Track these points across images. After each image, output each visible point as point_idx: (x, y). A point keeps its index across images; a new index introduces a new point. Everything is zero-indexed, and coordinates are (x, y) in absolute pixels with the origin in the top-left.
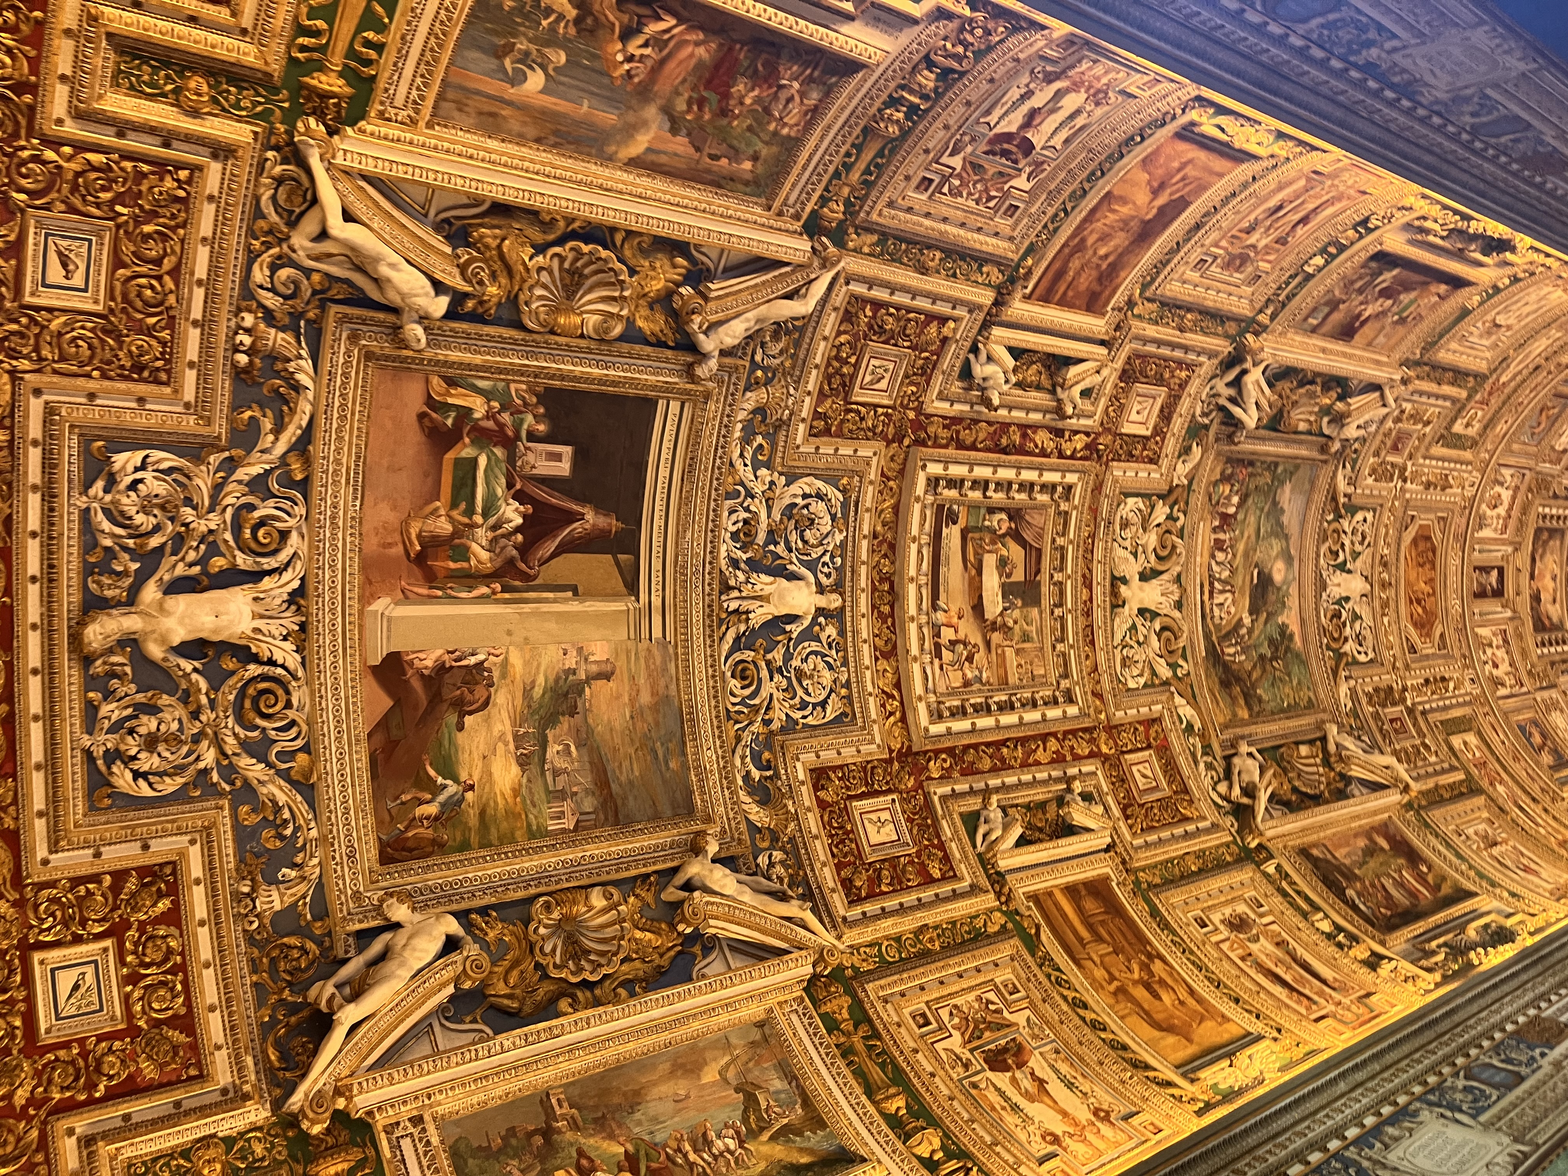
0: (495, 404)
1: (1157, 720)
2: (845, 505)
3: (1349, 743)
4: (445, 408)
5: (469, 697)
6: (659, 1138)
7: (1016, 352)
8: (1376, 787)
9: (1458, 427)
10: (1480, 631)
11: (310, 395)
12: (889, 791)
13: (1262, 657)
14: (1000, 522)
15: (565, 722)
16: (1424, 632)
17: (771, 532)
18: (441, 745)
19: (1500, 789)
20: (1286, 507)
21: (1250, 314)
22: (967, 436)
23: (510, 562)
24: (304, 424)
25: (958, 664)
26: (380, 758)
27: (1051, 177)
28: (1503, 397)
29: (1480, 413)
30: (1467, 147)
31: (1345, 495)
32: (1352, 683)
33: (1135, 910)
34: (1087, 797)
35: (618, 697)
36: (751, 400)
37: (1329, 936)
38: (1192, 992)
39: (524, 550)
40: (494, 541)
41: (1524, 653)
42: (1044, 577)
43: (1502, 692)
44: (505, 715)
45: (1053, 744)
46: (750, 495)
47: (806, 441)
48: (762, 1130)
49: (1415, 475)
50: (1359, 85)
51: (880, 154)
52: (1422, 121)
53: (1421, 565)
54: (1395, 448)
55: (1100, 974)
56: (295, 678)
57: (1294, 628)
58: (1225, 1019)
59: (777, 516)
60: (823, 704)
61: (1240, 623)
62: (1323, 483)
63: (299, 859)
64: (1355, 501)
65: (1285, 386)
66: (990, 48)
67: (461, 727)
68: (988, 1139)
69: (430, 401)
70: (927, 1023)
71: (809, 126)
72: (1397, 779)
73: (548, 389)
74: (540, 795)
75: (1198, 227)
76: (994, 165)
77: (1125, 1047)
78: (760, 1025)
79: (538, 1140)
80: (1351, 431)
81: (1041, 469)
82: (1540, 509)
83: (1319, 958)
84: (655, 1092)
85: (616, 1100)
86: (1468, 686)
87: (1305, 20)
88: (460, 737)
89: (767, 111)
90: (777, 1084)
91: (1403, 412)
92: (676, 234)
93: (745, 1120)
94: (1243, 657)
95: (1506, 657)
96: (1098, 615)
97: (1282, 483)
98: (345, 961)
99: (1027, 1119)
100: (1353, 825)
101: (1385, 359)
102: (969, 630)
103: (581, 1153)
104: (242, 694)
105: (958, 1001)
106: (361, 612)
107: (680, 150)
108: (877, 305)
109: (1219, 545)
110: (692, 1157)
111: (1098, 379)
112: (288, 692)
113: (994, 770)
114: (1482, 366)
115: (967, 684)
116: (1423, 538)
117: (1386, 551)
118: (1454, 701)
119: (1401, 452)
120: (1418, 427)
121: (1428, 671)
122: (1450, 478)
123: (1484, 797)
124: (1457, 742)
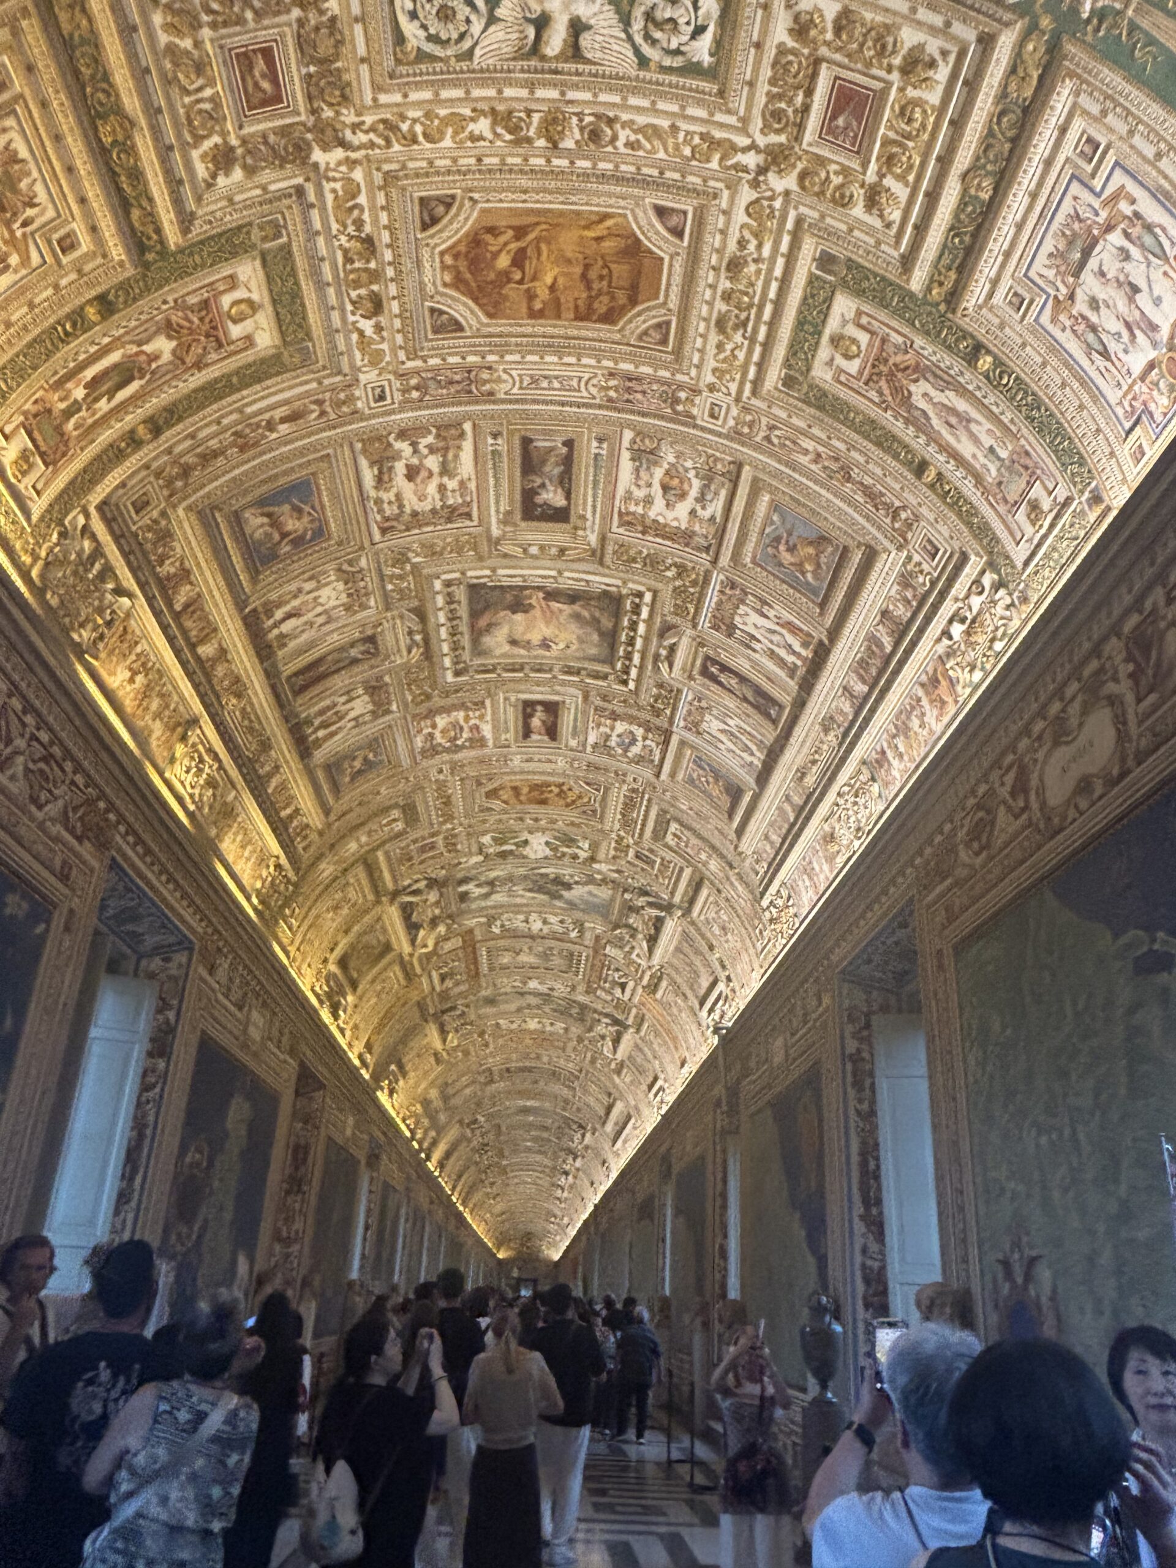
10: (468, 445)
16: (463, 265)
19: (165, 346)
28: (875, 412)
29: (853, 367)
41: (432, 551)
43: (368, 476)
49: (763, 213)
53: (584, 276)
82: (648, 597)
86: (368, 376)
91: (933, 64)
95: (426, 506)
114: (975, 293)
116: (637, 276)
117: (623, 135)
118: (335, 315)
119: (828, 130)
120: (873, 167)
121: (388, 256)
122: (738, 337)
123: (130, 271)
124: (250, 274)
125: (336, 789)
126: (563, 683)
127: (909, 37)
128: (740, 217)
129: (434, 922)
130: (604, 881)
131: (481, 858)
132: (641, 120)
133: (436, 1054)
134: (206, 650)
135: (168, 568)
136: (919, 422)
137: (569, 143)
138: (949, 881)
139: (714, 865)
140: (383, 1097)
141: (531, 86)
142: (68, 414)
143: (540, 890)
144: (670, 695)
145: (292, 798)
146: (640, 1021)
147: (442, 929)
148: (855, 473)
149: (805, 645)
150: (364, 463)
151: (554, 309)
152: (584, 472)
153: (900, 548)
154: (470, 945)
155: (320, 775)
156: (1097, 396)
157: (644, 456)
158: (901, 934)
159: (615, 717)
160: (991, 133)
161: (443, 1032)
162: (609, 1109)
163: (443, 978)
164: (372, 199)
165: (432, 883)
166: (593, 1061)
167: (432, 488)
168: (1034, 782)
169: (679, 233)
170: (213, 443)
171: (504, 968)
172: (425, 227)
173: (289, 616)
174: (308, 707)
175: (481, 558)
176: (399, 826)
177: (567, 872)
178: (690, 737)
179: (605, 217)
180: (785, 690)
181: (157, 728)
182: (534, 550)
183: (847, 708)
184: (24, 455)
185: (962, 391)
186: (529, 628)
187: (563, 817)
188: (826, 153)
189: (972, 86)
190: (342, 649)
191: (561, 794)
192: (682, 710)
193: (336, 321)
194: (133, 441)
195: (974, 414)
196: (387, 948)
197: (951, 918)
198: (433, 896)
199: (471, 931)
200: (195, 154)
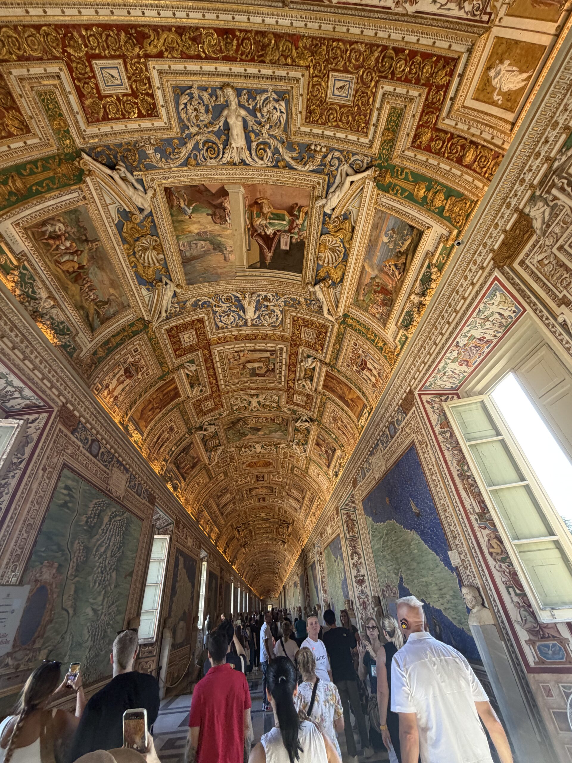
0: (300, 227)
1: (222, 407)
2: (275, 326)
3: (220, 451)
4: (299, 211)
5: (217, 217)
6: (90, 275)
7: (314, 369)
8: (209, 458)
9: (296, 469)
10: (249, 477)
11: (303, 169)
12: (198, 340)
13: (240, 430)
14: (271, 366)
15: (211, 247)
16: (248, 465)
17: (267, 306)
18: (202, 208)
19: (211, 485)
20: (277, 433)
21: (323, 422)
22: (293, 357)
23: (256, 231)
24: (295, 167)
25: (234, 357)
26: (197, 189)
27: (356, 375)
29: (299, 473)
30: (359, 466)
31: (280, 446)
32: (235, 451)
33: (172, 404)
34: (201, 391)
35: (219, 263)
36: (302, 300)
37: (171, 450)
38: (152, 419)
39: (260, 235)
40: (262, 226)
41: (243, 487)
42: (257, 378)
43: (235, 484)
44: (212, 228)
45: (214, 382)
46: (277, 300)
47: (291, 315)
48: (98, 306)
49: (285, 461)
50: (374, 443)
51: (363, 333)
52: (365, 457)
53: (263, 464)
54: (291, 456)
55: (154, 396)
56: (219, 161)
57: (247, 437)
58: (146, 427)
59: (272, 308)
60: (221, 321)
61: (248, 425)
62: (283, 441)
63: (163, 160)
64: (278, 449)
65: (306, 432)
66: (387, 359)
67: (208, 214)
68: (105, 370)
69: (301, 207)
70: (135, 352)
71: (371, 314)
72: (212, 462)
73: (304, 243)
74: (189, 239)
75: (343, 410)
76: (359, 361)
77: (135, 403)
78: (129, 305)
79: (84, 238)
80: (294, 446)
81: (285, 376)
82: (277, 487)
83: (165, 448)
84: (104, 274)
85: (100, 262)
86: (235, 476)
87: (389, 430)
88: (205, 214)
89: (375, 303)
90: (112, 311)
91: (299, 457)
92: (345, 280)
93: (100, 301)
94: (239, 426)
95: (243, 483)
96: (248, 392)
97: (282, 432)
98: (132, 175)
99: (112, 379)
100: (199, 454)
101: (311, 453)
102: (243, 359)
103: (82, 251)
104: (213, 143)
105: (142, 360)
106: (240, 184)
107: (366, 280)
108: (326, 333)
109: (267, 419)
110: (86, 286)
111: (307, 388)
112: (215, 158)
113: (207, 367)
114: (310, 473)
115: (229, 359)
116: (270, 464)
117: (267, 456)
124: (222, 474)
125: (227, 517)
126: (265, 496)
129: (243, 530)
130: (276, 519)
131: (252, 518)
133: (244, 553)
135: (209, 505)
136: (308, 481)
137: (260, 457)
139: (295, 519)
140: (233, 567)
142: (201, 497)
143: (264, 520)
144: (283, 497)
145: (221, 523)
146: (288, 541)
147: (245, 531)
148: (302, 482)
149: (301, 496)
153: (310, 491)
159: (274, 499)
160: (306, 464)
161: (245, 548)
165: (243, 524)
166: (279, 549)
172: (243, 464)
173: (222, 501)
174: (224, 509)
175: (251, 486)
176: (237, 518)
177: (269, 517)
178: (287, 502)
181: (205, 525)
182: (259, 484)
183: (309, 505)
184: (196, 504)
186: (258, 491)
187: (267, 511)
190: (229, 501)
191: (266, 507)
192: (285, 499)
193: (232, 474)
195: (313, 483)
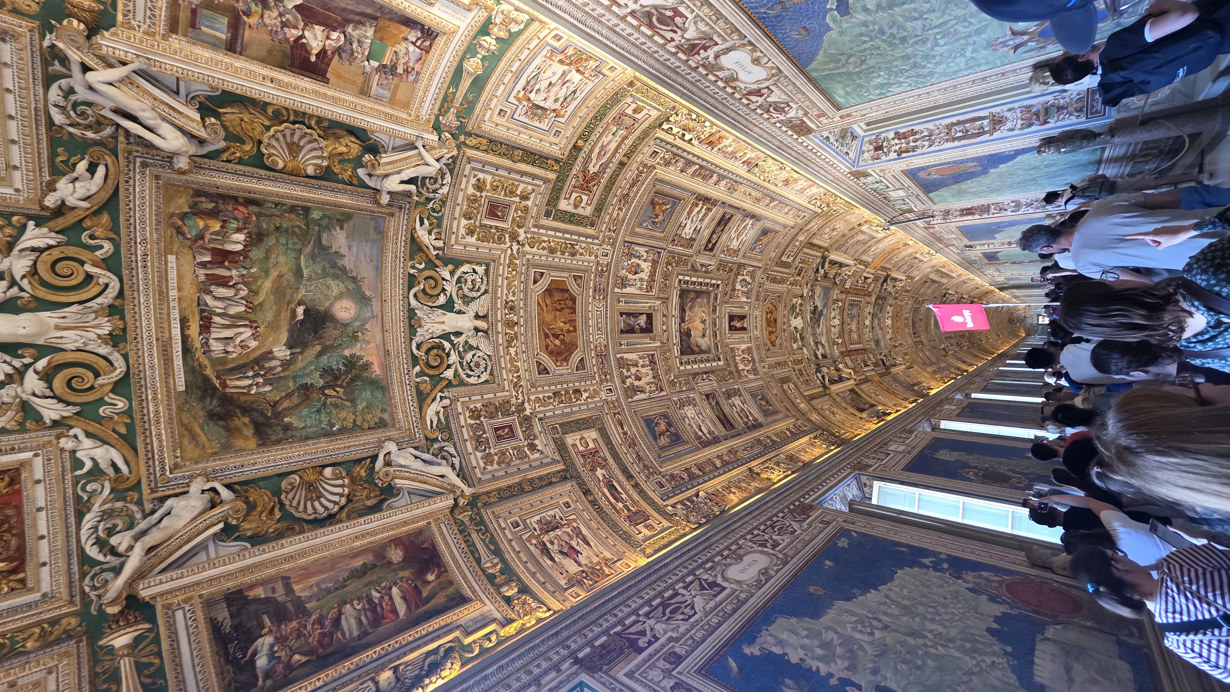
8: (428, 495)
9: (564, 205)
10: (626, 356)
13: (306, 388)
16: (560, 358)
19: (600, 472)
20: (344, 251)
28: (602, 187)
29: (585, 198)
31: (435, 248)
32: (446, 402)
41: (668, 371)
43: (641, 396)
49: (533, 241)
53: (560, 311)
54: (493, 215)
62: (397, 234)
64: (449, 253)
82: (681, 277)
86: (602, 396)
91: (479, 180)
94: (268, 388)
95: (650, 373)
97: (328, 228)
100: (358, 543)
101: (405, 116)
109: (218, 281)
114: (555, 151)
116: (556, 290)
117: (511, 298)
118: (582, 408)
119: (502, 219)
120: (513, 199)
121: (559, 386)
122: (577, 247)
123: (574, 483)
124: (571, 439)
125: (776, 412)
126: (720, 313)
127: (471, 191)
128: (535, 249)
129: (838, 370)
130: (812, 291)
131: (805, 349)
132: (505, 291)
133: (908, 368)
134: (718, 463)
135: (685, 476)
136: (605, 167)
137: (515, 319)
138: (805, 119)
139: (801, 238)
140: (933, 392)
141: (498, 333)
142: (629, 510)
143: (818, 321)
144: (722, 265)
145: (781, 432)
146: (883, 269)
147: (841, 366)
148: (625, 192)
149: (697, 205)
150: (636, 398)
151: (572, 322)
152: (632, 308)
153: (654, 168)
154: (849, 353)
155: (770, 419)
156: (591, 92)
157: (624, 283)
158: (832, 140)
159: (734, 290)
160: (499, 154)
161: (895, 365)
162: (934, 281)
163: (867, 366)
164: (540, 392)
165: (818, 370)
166: (907, 291)
167: (643, 370)
168: (755, 87)
169: (542, 274)
170: (634, 456)
171: (859, 336)
172: (548, 373)
173: (700, 430)
174: (739, 423)
175: (670, 350)
176: (792, 385)
177: (809, 308)
178: (741, 253)
179: (539, 303)
180: (717, 212)
181: (755, 484)
182: (665, 328)
183: (723, 183)
184: (646, 527)
185: (591, 151)
186: (698, 330)
187: (781, 312)
188: (510, 219)
189: (485, 163)
190: (713, 409)
191: (771, 312)
192: (729, 258)
193: (585, 407)
194: (636, 486)
195: (600, 144)
196: (852, 391)
197: (823, 114)
198: (825, 370)
199: (842, 353)
200: (532, 457)
